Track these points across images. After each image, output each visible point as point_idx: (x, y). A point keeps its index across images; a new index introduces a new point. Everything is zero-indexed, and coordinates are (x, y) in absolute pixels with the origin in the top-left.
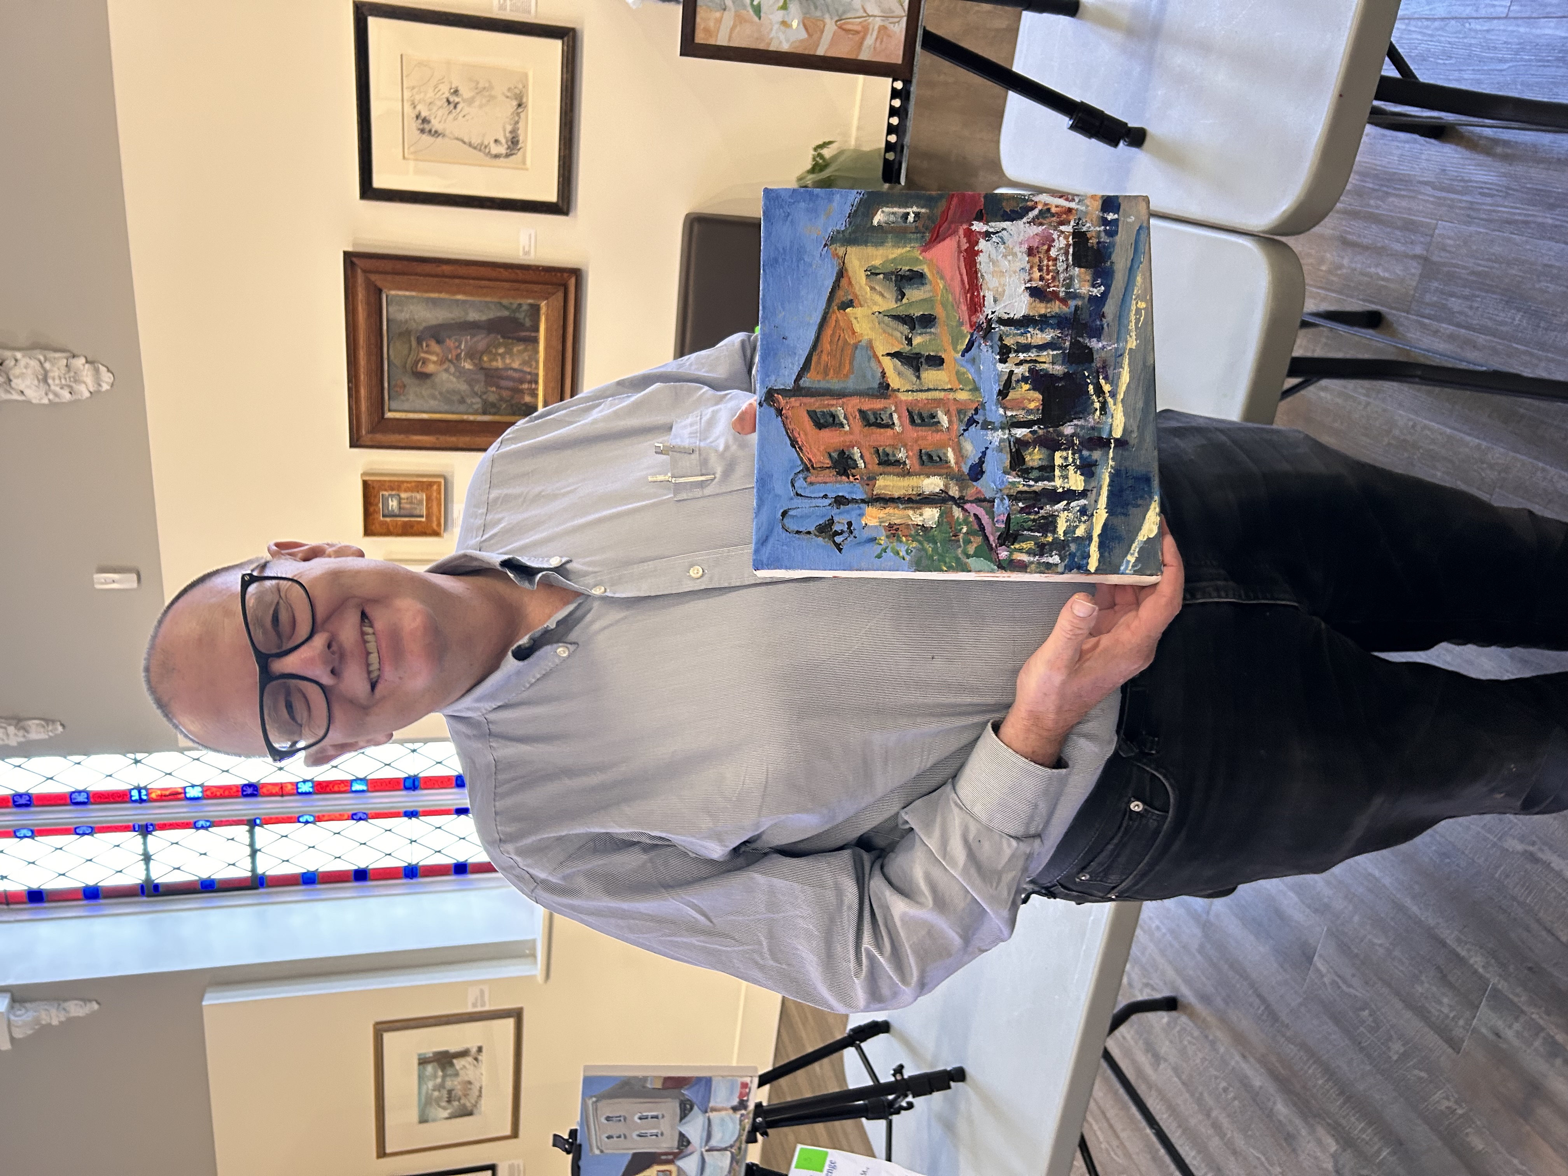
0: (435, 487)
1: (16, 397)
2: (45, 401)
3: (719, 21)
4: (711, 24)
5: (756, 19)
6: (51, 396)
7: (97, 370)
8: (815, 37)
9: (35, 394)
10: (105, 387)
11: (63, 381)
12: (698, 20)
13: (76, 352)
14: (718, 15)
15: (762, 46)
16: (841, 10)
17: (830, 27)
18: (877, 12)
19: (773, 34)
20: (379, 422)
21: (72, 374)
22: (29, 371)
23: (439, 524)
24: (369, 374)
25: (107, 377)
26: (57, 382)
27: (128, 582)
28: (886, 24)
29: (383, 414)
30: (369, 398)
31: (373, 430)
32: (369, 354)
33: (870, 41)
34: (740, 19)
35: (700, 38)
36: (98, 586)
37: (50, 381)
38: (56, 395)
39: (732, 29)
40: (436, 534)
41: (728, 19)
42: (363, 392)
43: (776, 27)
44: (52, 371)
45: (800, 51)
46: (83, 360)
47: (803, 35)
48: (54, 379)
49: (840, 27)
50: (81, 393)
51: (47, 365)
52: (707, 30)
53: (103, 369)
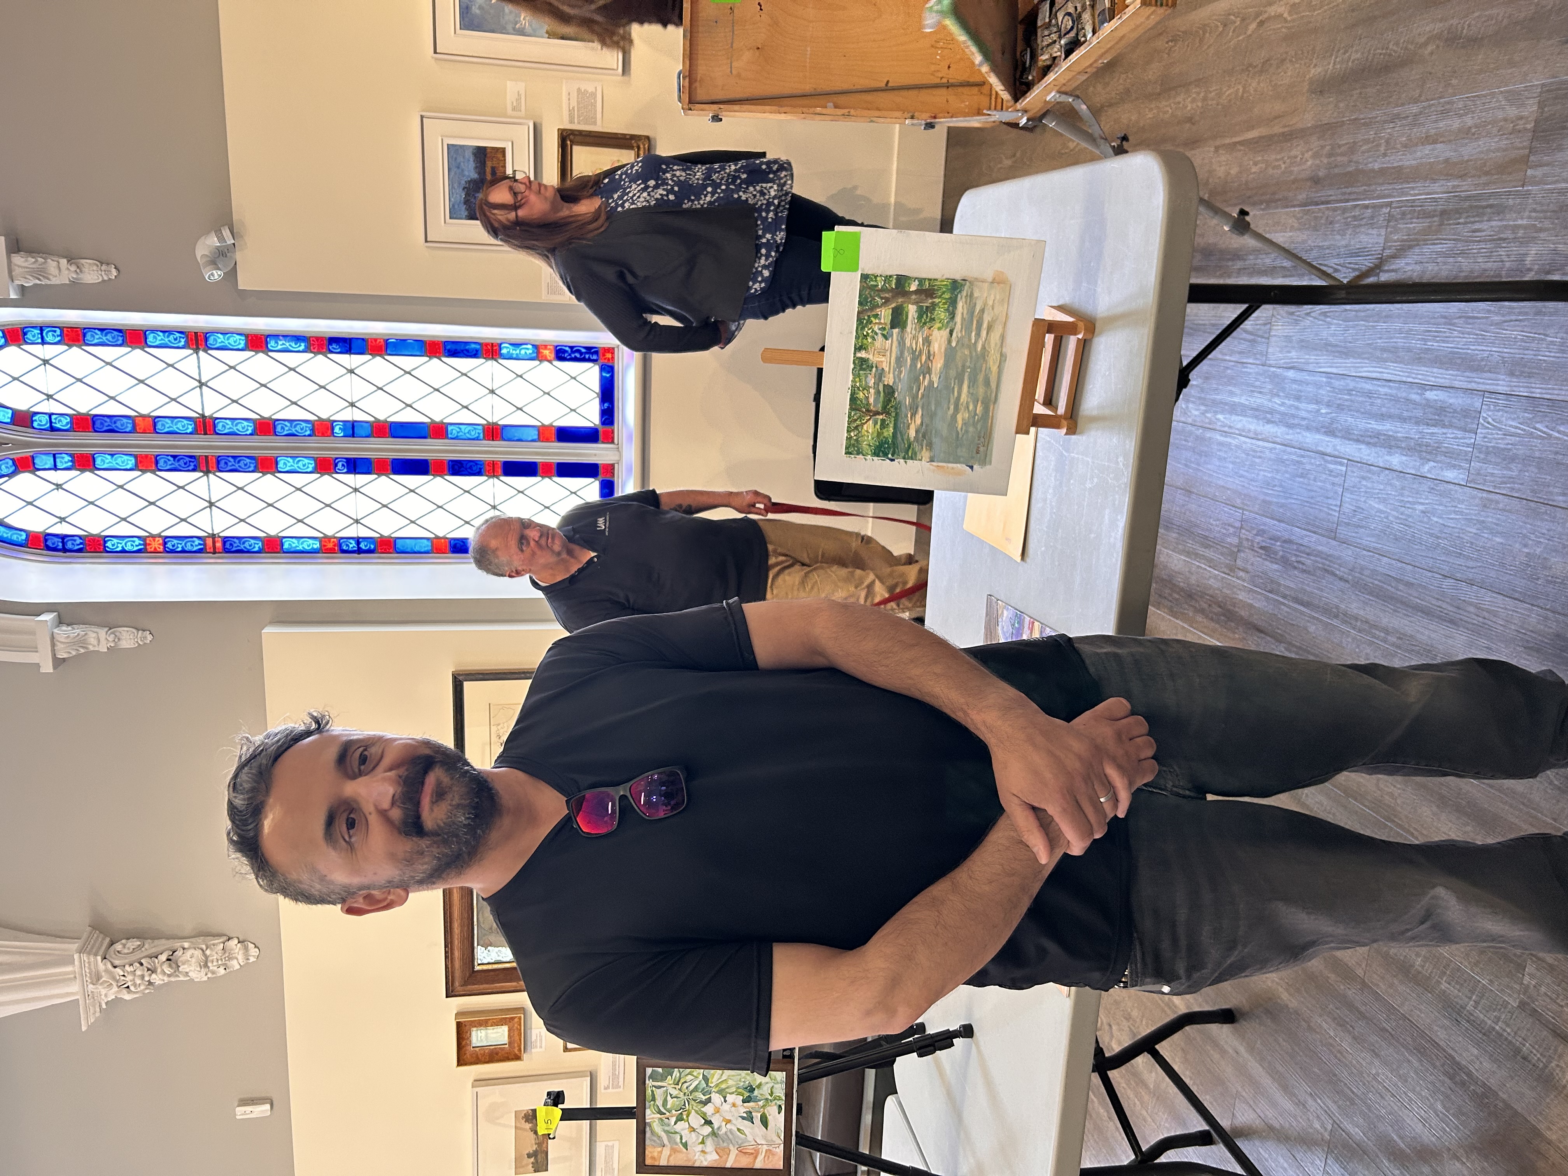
0: (516, 1020)
1: (182, 978)
2: (205, 979)
3: (661, 1152)
4: (656, 1154)
5: (684, 1150)
6: (210, 975)
7: (246, 949)
8: (724, 1157)
9: (197, 975)
10: (252, 959)
11: (220, 962)
12: (647, 1152)
13: (231, 936)
14: (660, 1149)
15: (690, 1164)
16: (740, 1142)
17: (734, 1152)
18: (763, 1142)
19: (696, 1157)
20: (470, 976)
21: (227, 955)
22: (194, 960)
23: (520, 1050)
24: (462, 942)
25: (253, 951)
26: (215, 963)
27: (263, 1109)
28: (771, 1148)
29: (473, 968)
30: (462, 959)
31: (465, 983)
32: (462, 926)
33: (760, 1157)
34: (674, 1151)
35: (648, 1162)
36: (238, 1117)
37: (210, 964)
38: (213, 973)
39: (670, 1156)
40: (518, 1058)
41: (666, 1152)
42: (457, 954)
43: (698, 1154)
44: (211, 955)
45: (715, 1165)
46: (236, 941)
47: (717, 1157)
48: (213, 962)
49: (740, 1151)
50: (233, 966)
51: (208, 952)
52: (653, 1158)
53: (251, 946)
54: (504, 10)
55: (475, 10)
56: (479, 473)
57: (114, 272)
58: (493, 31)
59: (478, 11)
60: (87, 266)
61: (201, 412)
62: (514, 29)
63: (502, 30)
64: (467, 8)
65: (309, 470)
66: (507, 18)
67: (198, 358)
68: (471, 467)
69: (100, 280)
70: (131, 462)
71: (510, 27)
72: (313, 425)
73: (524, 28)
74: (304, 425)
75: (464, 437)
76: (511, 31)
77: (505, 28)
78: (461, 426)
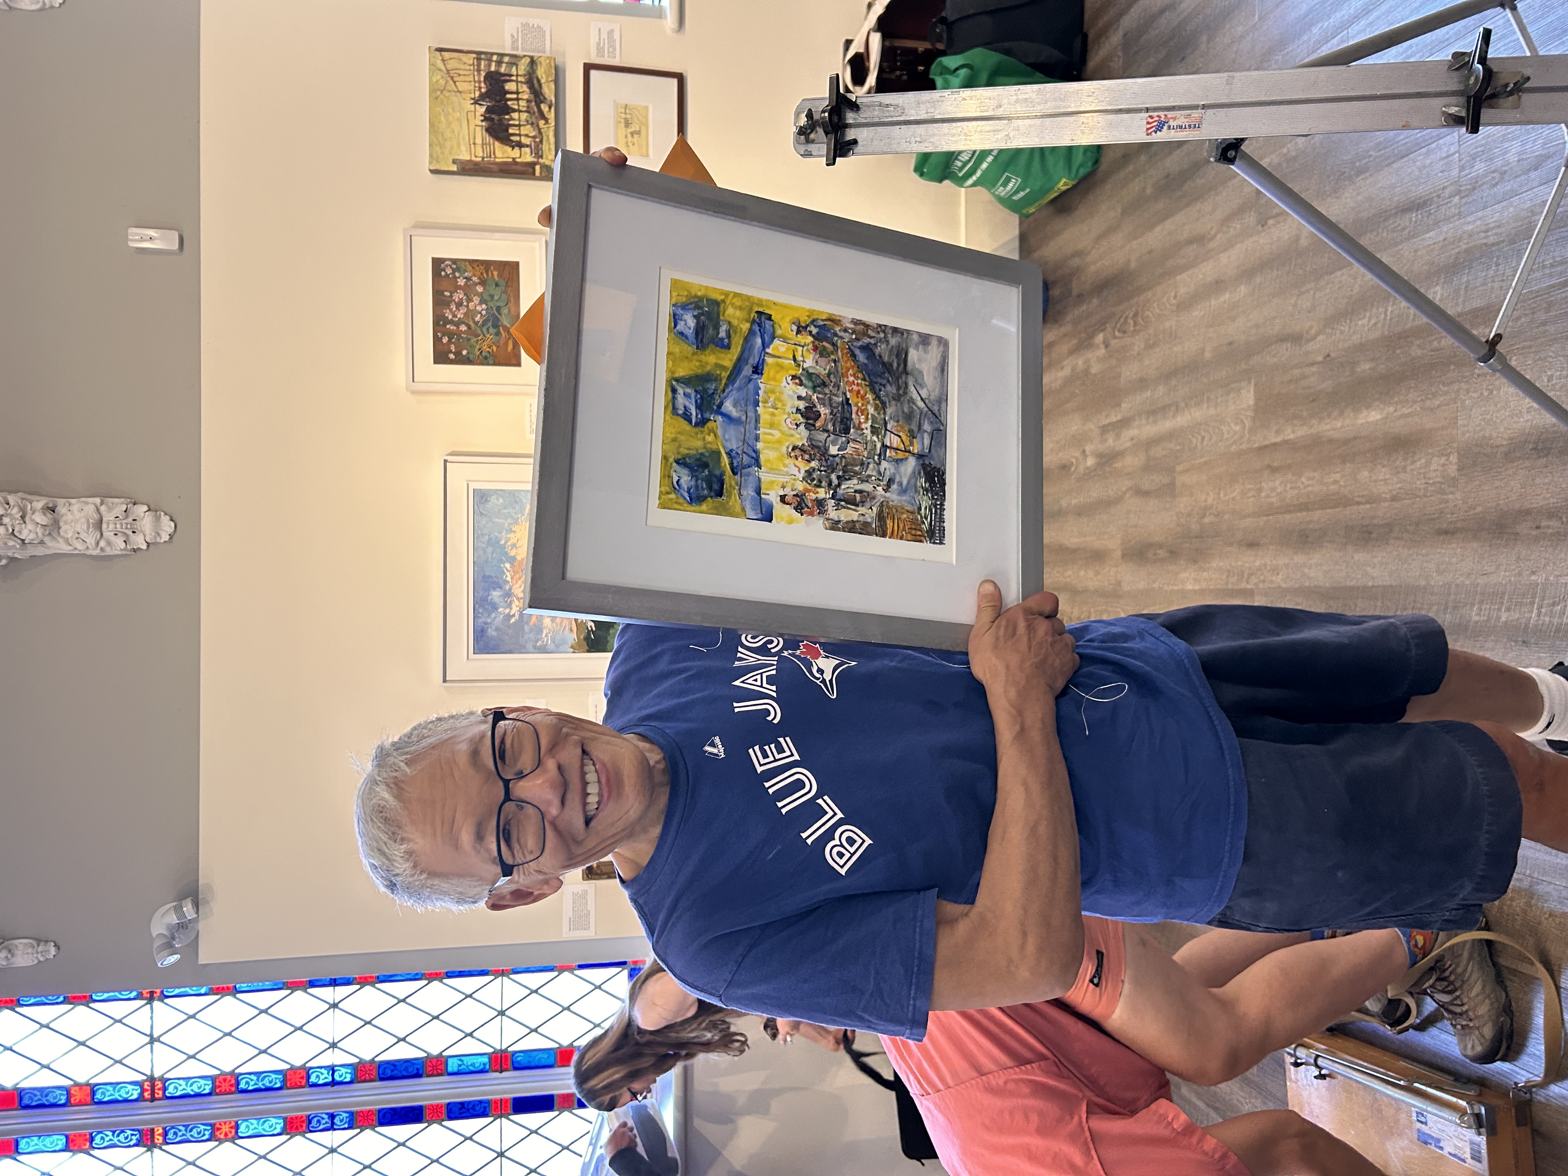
54: (523, 629)
55: (491, 632)
56: (484, 1115)
57: (53, 951)
58: (511, 652)
59: (494, 633)
60: (21, 947)
61: (149, 1073)
62: (535, 647)
63: (521, 650)
64: (482, 631)
65: (276, 1132)
66: (526, 636)
67: (152, 1009)
68: (473, 1108)
69: (36, 962)
70: (61, 1141)
71: (530, 646)
72: (285, 1076)
73: (546, 645)
74: (274, 1076)
75: (467, 1070)
76: (531, 649)
77: (524, 647)
78: (462, 1058)
